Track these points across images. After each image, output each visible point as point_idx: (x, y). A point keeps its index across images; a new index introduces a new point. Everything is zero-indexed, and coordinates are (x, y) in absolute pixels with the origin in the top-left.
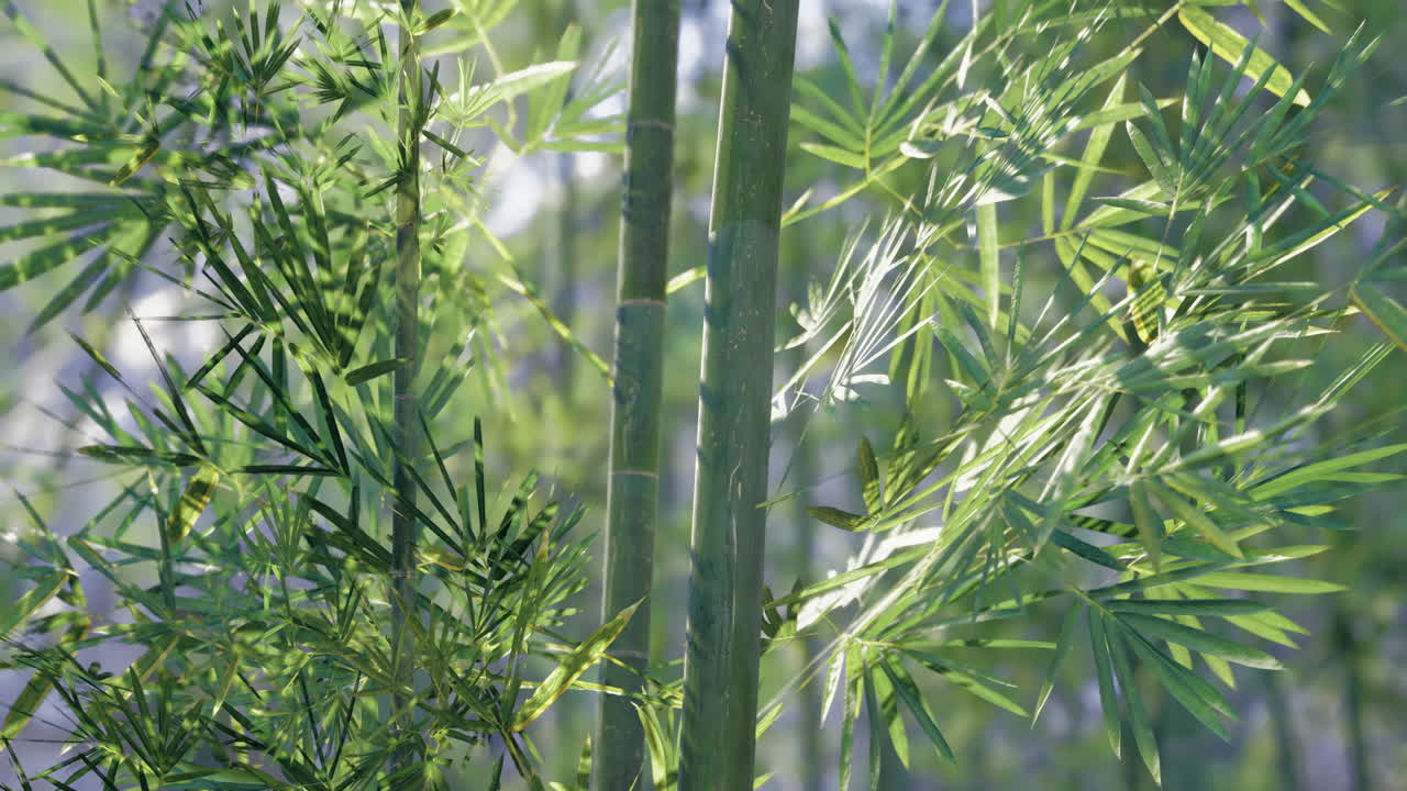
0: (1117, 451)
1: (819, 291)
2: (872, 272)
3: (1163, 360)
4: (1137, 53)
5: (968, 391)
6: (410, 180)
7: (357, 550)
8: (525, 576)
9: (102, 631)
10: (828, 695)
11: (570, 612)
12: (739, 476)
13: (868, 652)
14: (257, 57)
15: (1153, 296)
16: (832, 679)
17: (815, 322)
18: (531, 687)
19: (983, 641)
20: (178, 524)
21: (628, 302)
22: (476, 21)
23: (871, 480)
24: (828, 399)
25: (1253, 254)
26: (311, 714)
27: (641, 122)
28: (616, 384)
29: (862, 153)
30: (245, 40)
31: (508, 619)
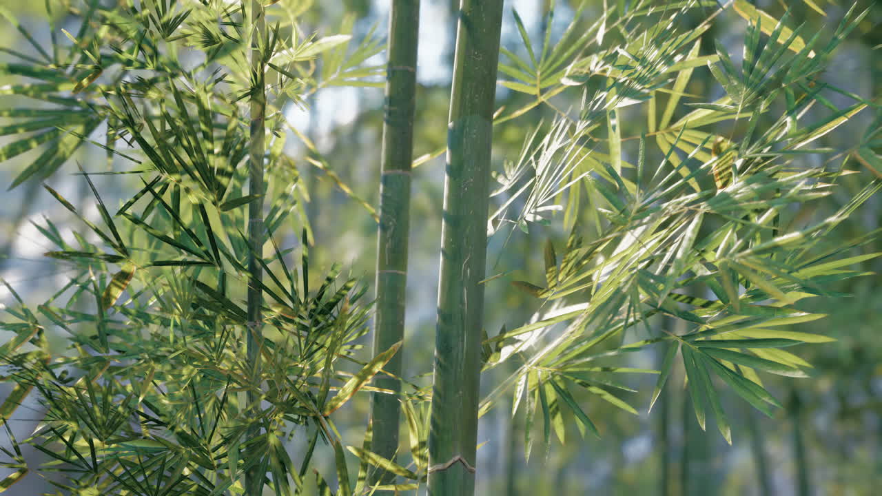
0: (699, 255)
1: (511, 163)
2: (546, 150)
3: (737, 194)
4: (707, 27)
5: (612, 214)
6: (260, 92)
7: (224, 311)
8: (332, 324)
9: (60, 360)
10: (516, 400)
11: (358, 347)
12: (468, 265)
13: (542, 374)
14: (165, 19)
15: (726, 160)
16: (518, 390)
17: (509, 180)
18: (336, 390)
19: (613, 368)
20: (109, 297)
21: (390, 172)
22: (289, 11)
23: (552, 266)
24: (522, 222)
25: (791, 133)
26: (197, 407)
27: (395, 67)
28: (381, 220)
29: (535, 86)
30: (157, 9)
31: (320, 350)
